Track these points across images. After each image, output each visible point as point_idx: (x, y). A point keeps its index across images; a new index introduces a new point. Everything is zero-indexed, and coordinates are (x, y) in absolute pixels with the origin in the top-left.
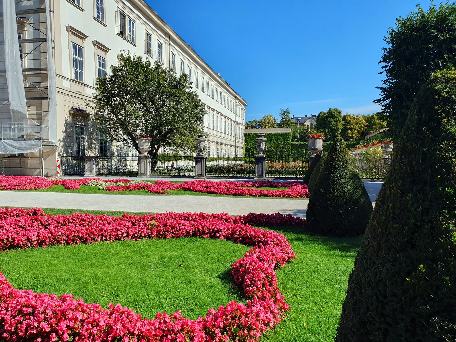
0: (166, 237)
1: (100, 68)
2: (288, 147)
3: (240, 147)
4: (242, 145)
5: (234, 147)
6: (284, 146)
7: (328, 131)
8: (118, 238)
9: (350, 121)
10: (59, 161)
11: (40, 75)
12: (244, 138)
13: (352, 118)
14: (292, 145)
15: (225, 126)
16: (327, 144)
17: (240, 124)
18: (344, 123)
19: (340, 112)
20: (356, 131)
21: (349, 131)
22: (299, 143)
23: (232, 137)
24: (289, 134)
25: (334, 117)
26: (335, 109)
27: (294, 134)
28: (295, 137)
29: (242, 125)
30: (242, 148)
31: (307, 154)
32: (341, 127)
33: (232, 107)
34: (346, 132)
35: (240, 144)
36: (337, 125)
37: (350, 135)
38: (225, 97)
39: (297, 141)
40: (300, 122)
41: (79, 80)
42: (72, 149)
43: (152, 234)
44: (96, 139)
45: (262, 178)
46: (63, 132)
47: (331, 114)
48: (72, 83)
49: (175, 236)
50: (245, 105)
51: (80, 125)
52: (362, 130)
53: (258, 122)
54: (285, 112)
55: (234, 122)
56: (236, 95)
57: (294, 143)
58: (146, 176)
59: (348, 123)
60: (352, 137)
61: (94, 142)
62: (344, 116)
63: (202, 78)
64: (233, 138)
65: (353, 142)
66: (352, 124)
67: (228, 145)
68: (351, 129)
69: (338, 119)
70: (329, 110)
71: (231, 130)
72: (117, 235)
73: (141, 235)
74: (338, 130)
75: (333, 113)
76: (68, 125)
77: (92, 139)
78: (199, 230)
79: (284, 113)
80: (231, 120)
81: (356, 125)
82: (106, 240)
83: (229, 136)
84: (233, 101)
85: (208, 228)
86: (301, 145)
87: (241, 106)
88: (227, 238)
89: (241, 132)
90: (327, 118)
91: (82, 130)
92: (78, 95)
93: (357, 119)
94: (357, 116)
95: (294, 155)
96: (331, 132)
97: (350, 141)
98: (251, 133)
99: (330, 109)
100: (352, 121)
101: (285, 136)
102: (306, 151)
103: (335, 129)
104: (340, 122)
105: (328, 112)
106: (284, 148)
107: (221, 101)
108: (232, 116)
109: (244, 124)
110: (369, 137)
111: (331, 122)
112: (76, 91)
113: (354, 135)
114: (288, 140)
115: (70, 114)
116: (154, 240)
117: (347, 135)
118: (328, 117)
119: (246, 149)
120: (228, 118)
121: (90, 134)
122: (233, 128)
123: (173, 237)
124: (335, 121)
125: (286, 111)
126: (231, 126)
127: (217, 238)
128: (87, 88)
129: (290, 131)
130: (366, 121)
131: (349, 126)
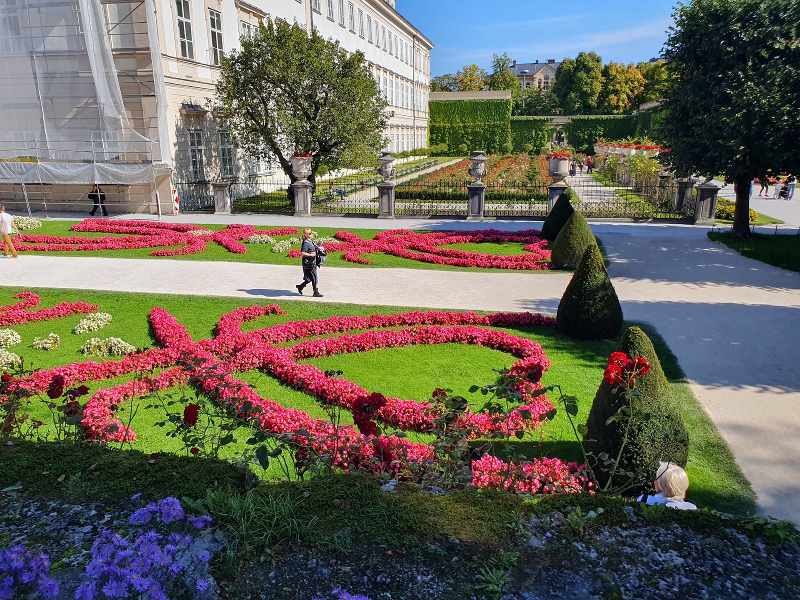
0: (428, 343)
1: (214, 30)
2: (504, 125)
3: (421, 128)
4: (425, 124)
5: (412, 128)
6: (498, 123)
7: (576, 96)
8: (389, 345)
9: (615, 76)
10: (177, 192)
11: (135, 56)
12: (427, 110)
13: (620, 70)
14: (512, 122)
15: (397, 93)
16: (573, 120)
17: (421, 85)
18: (605, 81)
19: (598, 61)
20: (625, 96)
21: (612, 96)
22: (524, 118)
23: (409, 111)
24: (508, 101)
25: (588, 70)
26: (590, 55)
27: (516, 101)
28: (517, 106)
29: (425, 87)
30: (425, 128)
31: (537, 138)
32: (598, 88)
33: (409, 56)
34: (607, 96)
35: (421, 122)
36: (591, 85)
37: (614, 103)
38: (396, 40)
39: (522, 114)
40: (526, 76)
41: (188, 58)
42: (187, 171)
43: (416, 340)
44: (216, 150)
45: (479, 218)
46: (175, 145)
47: (582, 64)
48: (180, 64)
49: (437, 342)
50: (429, 48)
51: (195, 130)
52: (636, 92)
53: (453, 79)
54: (501, 59)
55: (412, 82)
56: (415, 33)
57: (515, 118)
58: (306, 215)
59: (612, 80)
60: (617, 107)
61: (214, 154)
62: (606, 67)
63: (361, 12)
64: (410, 113)
65: (617, 117)
66: (619, 83)
67: (403, 127)
68: (616, 92)
69: (594, 74)
70: (579, 56)
71: (407, 99)
72: (387, 342)
73: (407, 342)
74: (593, 93)
75: (586, 63)
76: (180, 133)
77: (210, 149)
78: (457, 337)
79: (498, 63)
80: (407, 80)
81: (626, 83)
82: (379, 347)
83: (405, 110)
84: (410, 44)
85: (466, 335)
86: (527, 121)
87: (423, 51)
88: (483, 343)
89: (424, 98)
90: (575, 71)
91: (198, 138)
92: (189, 82)
93: (627, 72)
94: (629, 67)
95: (515, 138)
96: (581, 98)
97: (613, 114)
98: (440, 99)
99: (581, 55)
100: (618, 77)
101: (500, 106)
102: (536, 133)
103: (589, 92)
104: (597, 78)
105: (577, 60)
106: (497, 126)
107: (391, 48)
108: (408, 72)
109: (428, 84)
110: (646, 108)
111: (581, 79)
112: (187, 76)
113: (621, 104)
114: (505, 113)
115: (181, 115)
116: (418, 347)
117: (609, 103)
118: (577, 69)
119: (432, 130)
120: (403, 78)
121: (208, 142)
122: (409, 94)
123: (435, 343)
124: (589, 78)
125: (503, 57)
126: (407, 92)
127: (475, 343)
128: (199, 68)
129: (509, 97)
130: (645, 76)
131: (613, 86)
